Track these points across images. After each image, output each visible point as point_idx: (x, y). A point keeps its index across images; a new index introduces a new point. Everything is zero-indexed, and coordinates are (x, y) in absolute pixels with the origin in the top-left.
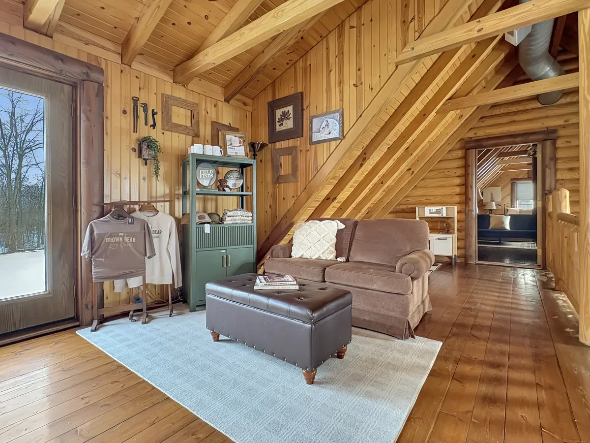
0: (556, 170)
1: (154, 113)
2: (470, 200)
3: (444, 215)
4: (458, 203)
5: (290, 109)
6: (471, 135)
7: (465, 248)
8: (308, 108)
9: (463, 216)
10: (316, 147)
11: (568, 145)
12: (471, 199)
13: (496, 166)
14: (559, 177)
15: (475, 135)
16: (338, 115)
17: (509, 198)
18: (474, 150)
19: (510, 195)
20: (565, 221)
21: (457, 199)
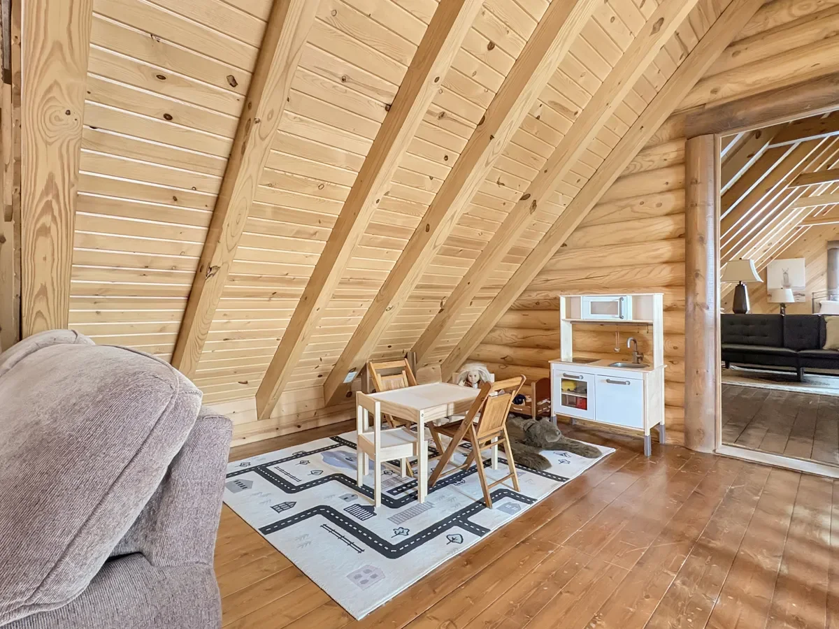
2: (697, 275)
3: (629, 317)
4: (664, 286)
6: (703, 96)
7: (685, 406)
9: (678, 321)
12: (701, 273)
13: (790, 210)
15: (714, 96)
17: (823, 282)
18: (711, 137)
19: (825, 275)
21: (666, 274)
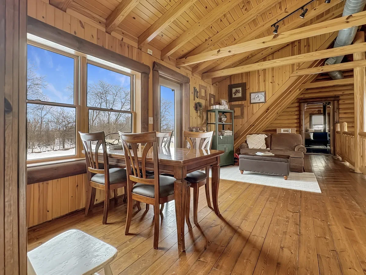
0: (339, 113)
1: (198, 92)
2: (301, 126)
3: (290, 132)
4: (296, 127)
5: (240, 89)
6: (302, 96)
8: (249, 89)
10: (252, 105)
11: (344, 103)
14: (340, 116)
15: (304, 97)
16: (263, 93)
17: (309, 124)
18: (303, 103)
19: (309, 122)
20: (346, 134)
21: (296, 125)
